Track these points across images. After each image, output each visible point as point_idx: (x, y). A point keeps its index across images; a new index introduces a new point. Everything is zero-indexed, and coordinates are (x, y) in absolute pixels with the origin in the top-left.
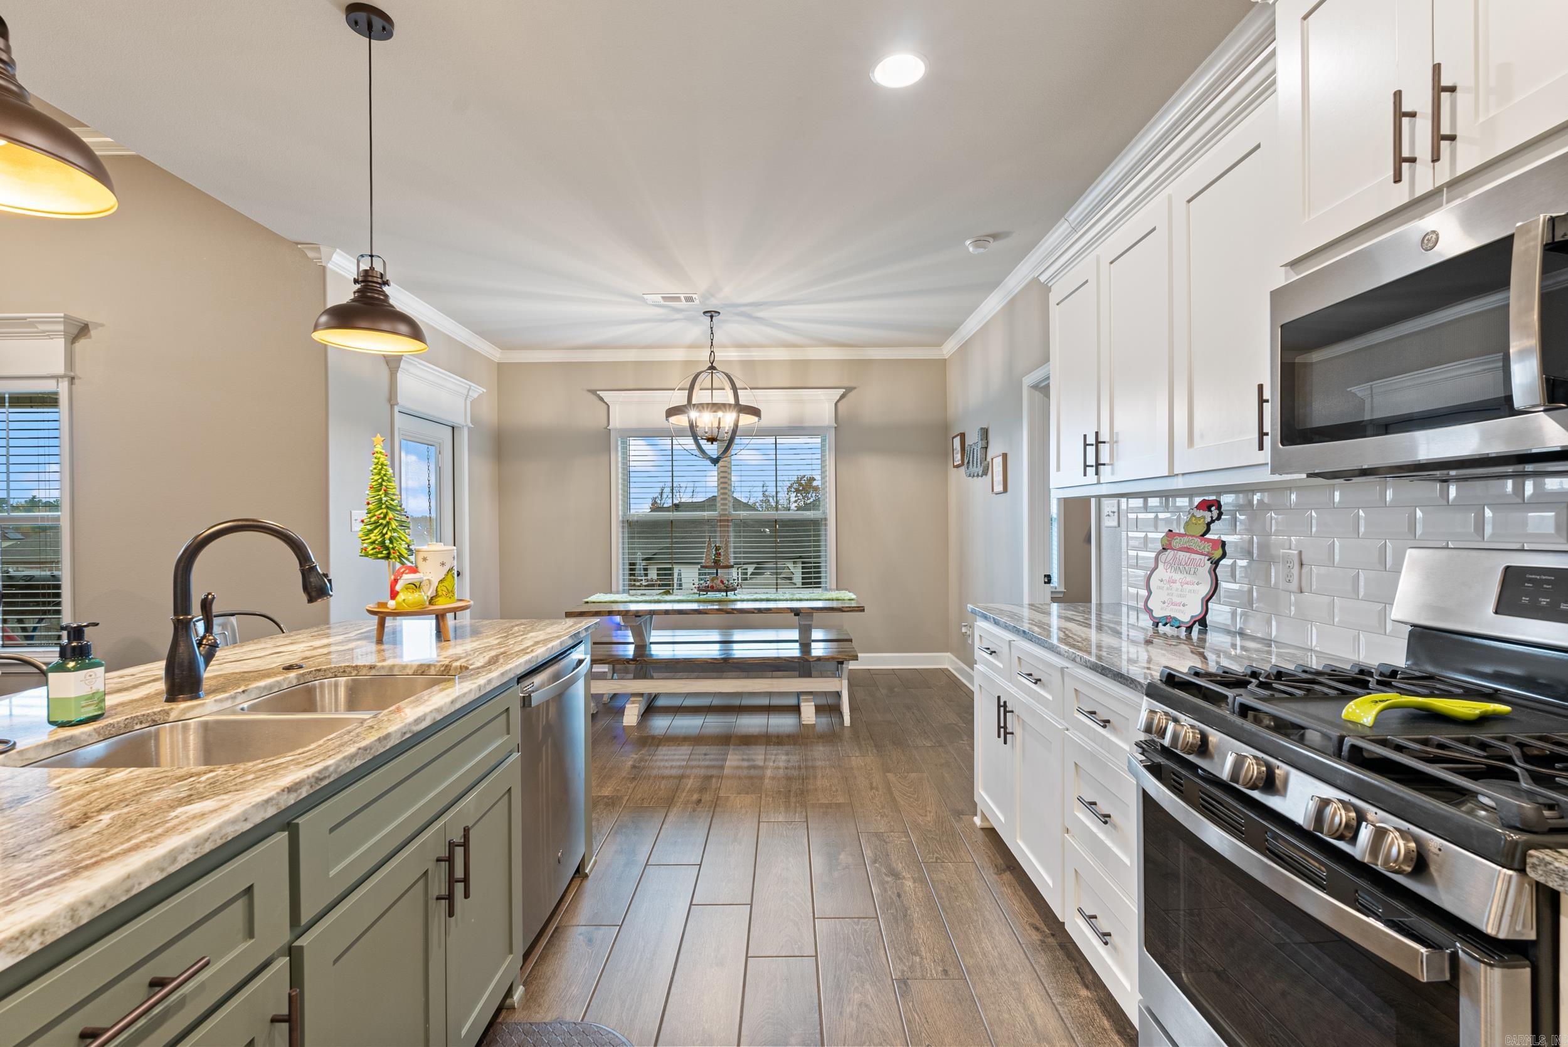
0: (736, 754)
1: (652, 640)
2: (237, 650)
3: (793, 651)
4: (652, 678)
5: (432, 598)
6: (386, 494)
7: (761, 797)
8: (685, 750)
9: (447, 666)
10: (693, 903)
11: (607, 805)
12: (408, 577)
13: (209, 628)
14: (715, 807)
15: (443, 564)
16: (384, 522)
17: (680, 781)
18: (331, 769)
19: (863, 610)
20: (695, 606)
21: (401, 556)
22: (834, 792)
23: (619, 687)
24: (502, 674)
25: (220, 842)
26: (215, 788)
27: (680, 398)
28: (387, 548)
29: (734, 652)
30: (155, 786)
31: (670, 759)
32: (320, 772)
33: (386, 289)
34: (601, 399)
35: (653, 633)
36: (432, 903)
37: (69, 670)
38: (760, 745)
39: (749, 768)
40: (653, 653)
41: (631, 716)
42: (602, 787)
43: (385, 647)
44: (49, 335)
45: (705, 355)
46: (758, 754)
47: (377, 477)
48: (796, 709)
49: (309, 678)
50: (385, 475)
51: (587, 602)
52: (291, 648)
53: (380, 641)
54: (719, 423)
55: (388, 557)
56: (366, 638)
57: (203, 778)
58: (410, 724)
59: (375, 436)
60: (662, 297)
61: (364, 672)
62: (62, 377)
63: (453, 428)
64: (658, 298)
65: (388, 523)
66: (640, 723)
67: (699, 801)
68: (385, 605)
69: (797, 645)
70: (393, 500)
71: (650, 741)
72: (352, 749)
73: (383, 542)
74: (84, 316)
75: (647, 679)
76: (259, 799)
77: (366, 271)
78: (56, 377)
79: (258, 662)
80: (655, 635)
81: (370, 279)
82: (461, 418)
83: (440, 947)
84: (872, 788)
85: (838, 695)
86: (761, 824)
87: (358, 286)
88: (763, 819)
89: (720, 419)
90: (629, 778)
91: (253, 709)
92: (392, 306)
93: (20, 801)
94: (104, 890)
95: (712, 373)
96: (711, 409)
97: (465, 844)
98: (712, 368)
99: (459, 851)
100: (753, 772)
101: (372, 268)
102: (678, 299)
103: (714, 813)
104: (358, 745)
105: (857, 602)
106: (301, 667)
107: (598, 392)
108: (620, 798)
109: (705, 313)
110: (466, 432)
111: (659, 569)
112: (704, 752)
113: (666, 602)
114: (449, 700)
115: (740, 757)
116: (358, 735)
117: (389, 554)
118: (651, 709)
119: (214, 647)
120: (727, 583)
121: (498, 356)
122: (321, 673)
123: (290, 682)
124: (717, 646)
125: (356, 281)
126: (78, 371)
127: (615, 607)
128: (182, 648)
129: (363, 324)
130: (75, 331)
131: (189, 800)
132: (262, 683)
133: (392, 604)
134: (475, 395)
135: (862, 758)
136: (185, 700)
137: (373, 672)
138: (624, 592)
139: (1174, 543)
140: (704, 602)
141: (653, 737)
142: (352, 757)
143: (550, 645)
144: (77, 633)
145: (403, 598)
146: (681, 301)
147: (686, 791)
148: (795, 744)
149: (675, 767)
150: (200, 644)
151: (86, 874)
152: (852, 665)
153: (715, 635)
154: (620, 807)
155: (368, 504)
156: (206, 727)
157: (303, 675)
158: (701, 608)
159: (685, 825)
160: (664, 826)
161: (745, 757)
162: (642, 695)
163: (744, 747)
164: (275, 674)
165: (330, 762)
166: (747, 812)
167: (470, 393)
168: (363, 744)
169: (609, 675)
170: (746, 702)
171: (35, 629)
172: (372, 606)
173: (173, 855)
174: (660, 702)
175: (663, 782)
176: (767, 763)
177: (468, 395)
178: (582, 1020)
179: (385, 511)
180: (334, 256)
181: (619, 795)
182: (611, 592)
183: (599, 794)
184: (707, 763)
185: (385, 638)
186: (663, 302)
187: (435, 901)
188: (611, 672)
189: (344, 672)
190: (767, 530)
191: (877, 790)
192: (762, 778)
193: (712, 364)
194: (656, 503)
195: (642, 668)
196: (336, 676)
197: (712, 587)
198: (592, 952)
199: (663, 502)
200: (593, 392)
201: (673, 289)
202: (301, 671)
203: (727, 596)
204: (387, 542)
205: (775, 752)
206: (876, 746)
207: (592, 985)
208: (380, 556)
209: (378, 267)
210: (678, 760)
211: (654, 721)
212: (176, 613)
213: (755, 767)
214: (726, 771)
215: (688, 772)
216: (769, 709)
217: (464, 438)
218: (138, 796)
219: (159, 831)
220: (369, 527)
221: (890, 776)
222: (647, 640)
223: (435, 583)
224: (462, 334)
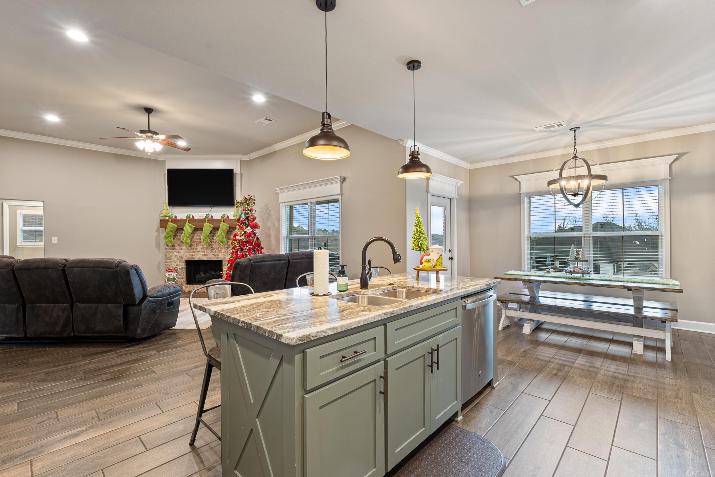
0: (583, 359)
1: (540, 295)
2: (378, 278)
3: (631, 311)
4: (540, 313)
5: (434, 266)
6: (420, 228)
7: (594, 382)
8: (553, 351)
9: (436, 289)
10: (543, 415)
11: (508, 364)
12: (426, 257)
13: (370, 269)
14: (564, 379)
15: (438, 253)
16: (419, 238)
17: (547, 363)
18: (396, 311)
19: (682, 292)
20: (564, 280)
21: (424, 250)
22: (646, 392)
23: (521, 315)
24: (453, 294)
25: (369, 322)
26: (370, 310)
27: (555, 175)
28: (420, 247)
29: (592, 307)
30: (357, 307)
31: (546, 353)
32: (392, 311)
33: (419, 156)
34: (516, 180)
35: (540, 292)
36: (426, 367)
37: (341, 277)
38: (600, 357)
39: (590, 366)
40: (540, 301)
41: (527, 329)
42: (507, 356)
43: (419, 281)
44: (337, 182)
45: (571, 150)
46: (598, 362)
47: (417, 222)
48: (630, 344)
49: (395, 288)
50: (419, 221)
51: (506, 274)
52: (392, 279)
53: (417, 279)
54: (579, 185)
55: (420, 250)
56: (413, 278)
57: (366, 307)
58: (419, 304)
59: (416, 207)
60: (544, 127)
61: (411, 288)
62: (340, 194)
63: (451, 199)
64: (542, 128)
65: (420, 238)
66: (531, 334)
67: (556, 374)
68: (418, 267)
69: (632, 308)
70: (422, 230)
71: (535, 342)
72: (401, 307)
73: (419, 244)
74: (345, 175)
75: (537, 313)
76: (377, 314)
77: (413, 151)
78: (338, 194)
79: (383, 282)
80: (541, 293)
81: (414, 154)
82: (454, 194)
83: (429, 382)
84: (677, 398)
85: (663, 341)
86: (590, 394)
87: (411, 157)
88: (592, 391)
89: (579, 183)
90: (521, 356)
91: (380, 294)
92: (421, 162)
93: (333, 305)
94: (347, 325)
95: (575, 160)
96: (575, 179)
97: (438, 350)
98: (575, 157)
99: (435, 353)
100: (592, 369)
101: (415, 150)
102: (554, 126)
103: (563, 381)
104: (403, 307)
105: (680, 287)
106: (393, 284)
107: (514, 177)
108: (515, 363)
109: (570, 129)
110: (455, 200)
111: (560, 262)
112: (564, 353)
113: (546, 277)
114: (432, 299)
115: (586, 361)
116: (404, 304)
117: (420, 249)
118: (538, 328)
119: (371, 275)
120: (584, 269)
121: (469, 166)
122: (399, 287)
123: (390, 289)
124: (583, 303)
125: (410, 155)
126: (343, 192)
127: (519, 277)
128: (364, 274)
129: (412, 170)
130: (342, 180)
131: (363, 311)
132: (383, 288)
133: (421, 266)
134: (459, 185)
135: (675, 380)
136: (365, 289)
137: (413, 289)
138: (528, 271)
140: (569, 278)
141: (537, 341)
142: (401, 310)
143: (475, 287)
144: (342, 267)
145: (424, 265)
146: (555, 127)
147: (550, 368)
148: (624, 362)
149: (546, 357)
150: (368, 274)
151: (344, 320)
152: (674, 326)
153: (581, 297)
154: (514, 366)
155: (414, 231)
156: (369, 297)
157: (394, 287)
158: (567, 281)
159: (546, 382)
160: (534, 380)
161: (588, 361)
162: (533, 320)
163: (589, 356)
164: (386, 286)
165: (395, 309)
166: (583, 386)
167: (457, 184)
168: (404, 307)
169: (518, 309)
170: (596, 335)
171: (334, 269)
172: (415, 267)
173: (359, 322)
174: (545, 326)
175: (538, 361)
176: (602, 367)
177: (456, 185)
178: (484, 437)
179: (419, 234)
180: (408, 142)
181: (515, 361)
182: (521, 271)
183: (505, 359)
184: (565, 359)
185: (419, 279)
186: (545, 130)
187: (427, 366)
188: (519, 308)
189: (405, 288)
190: (637, 242)
191: (681, 399)
192: (597, 373)
193: (575, 155)
194: (561, 227)
195: (534, 308)
196: (403, 289)
197: (574, 271)
198: (492, 416)
199: (565, 226)
200: (512, 177)
201: (549, 122)
202: (393, 286)
203: (583, 276)
204: (420, 245)
205: (609, 363)
206: (688, 376)
207: (490, 427)
208: (417, 249)
209: (417, 149)
210: (548, 354)
211: (539, 334)
212: (363, 264)
213: (594, 367)
214: (575, 365)
215: (553, 360)
216: (611, 341)
217: (455, 202)
218: (353, 308)
219: (357, 316)
220: (414, 239)
221: (695, 395)
222: (537, 295)
223: (435, 260)
224: (454, 160)
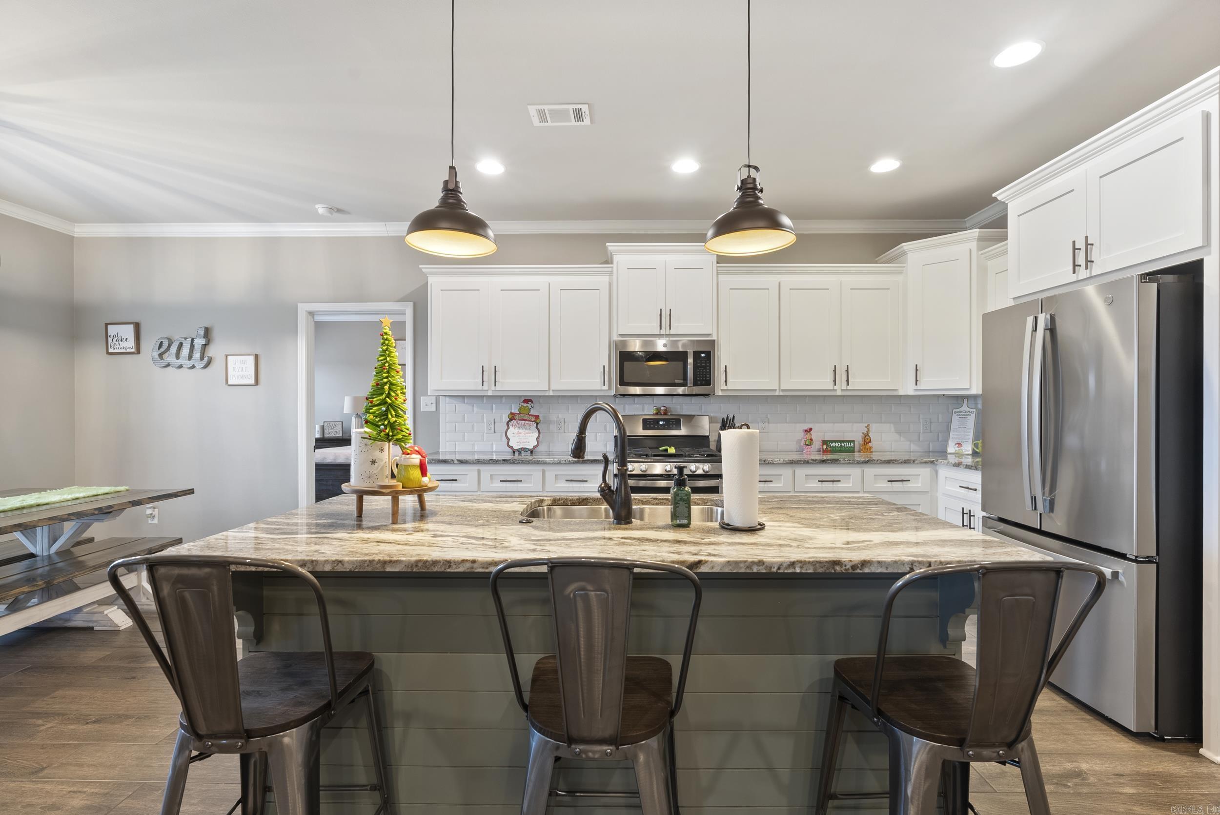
139: (516, 417)
